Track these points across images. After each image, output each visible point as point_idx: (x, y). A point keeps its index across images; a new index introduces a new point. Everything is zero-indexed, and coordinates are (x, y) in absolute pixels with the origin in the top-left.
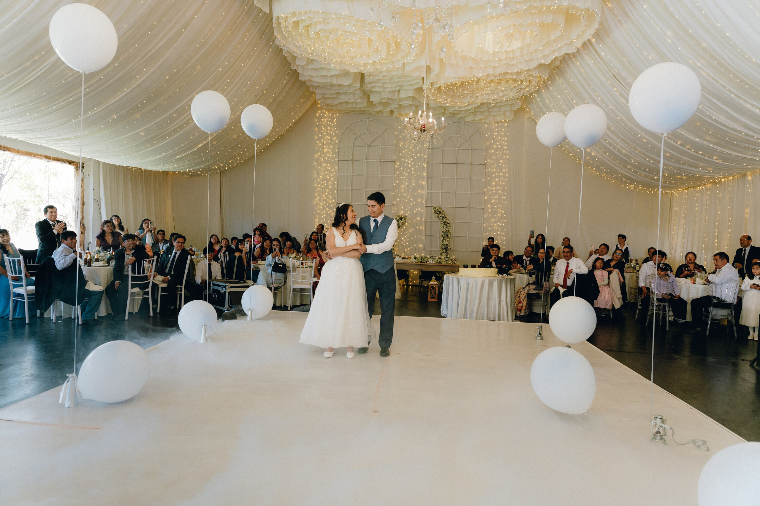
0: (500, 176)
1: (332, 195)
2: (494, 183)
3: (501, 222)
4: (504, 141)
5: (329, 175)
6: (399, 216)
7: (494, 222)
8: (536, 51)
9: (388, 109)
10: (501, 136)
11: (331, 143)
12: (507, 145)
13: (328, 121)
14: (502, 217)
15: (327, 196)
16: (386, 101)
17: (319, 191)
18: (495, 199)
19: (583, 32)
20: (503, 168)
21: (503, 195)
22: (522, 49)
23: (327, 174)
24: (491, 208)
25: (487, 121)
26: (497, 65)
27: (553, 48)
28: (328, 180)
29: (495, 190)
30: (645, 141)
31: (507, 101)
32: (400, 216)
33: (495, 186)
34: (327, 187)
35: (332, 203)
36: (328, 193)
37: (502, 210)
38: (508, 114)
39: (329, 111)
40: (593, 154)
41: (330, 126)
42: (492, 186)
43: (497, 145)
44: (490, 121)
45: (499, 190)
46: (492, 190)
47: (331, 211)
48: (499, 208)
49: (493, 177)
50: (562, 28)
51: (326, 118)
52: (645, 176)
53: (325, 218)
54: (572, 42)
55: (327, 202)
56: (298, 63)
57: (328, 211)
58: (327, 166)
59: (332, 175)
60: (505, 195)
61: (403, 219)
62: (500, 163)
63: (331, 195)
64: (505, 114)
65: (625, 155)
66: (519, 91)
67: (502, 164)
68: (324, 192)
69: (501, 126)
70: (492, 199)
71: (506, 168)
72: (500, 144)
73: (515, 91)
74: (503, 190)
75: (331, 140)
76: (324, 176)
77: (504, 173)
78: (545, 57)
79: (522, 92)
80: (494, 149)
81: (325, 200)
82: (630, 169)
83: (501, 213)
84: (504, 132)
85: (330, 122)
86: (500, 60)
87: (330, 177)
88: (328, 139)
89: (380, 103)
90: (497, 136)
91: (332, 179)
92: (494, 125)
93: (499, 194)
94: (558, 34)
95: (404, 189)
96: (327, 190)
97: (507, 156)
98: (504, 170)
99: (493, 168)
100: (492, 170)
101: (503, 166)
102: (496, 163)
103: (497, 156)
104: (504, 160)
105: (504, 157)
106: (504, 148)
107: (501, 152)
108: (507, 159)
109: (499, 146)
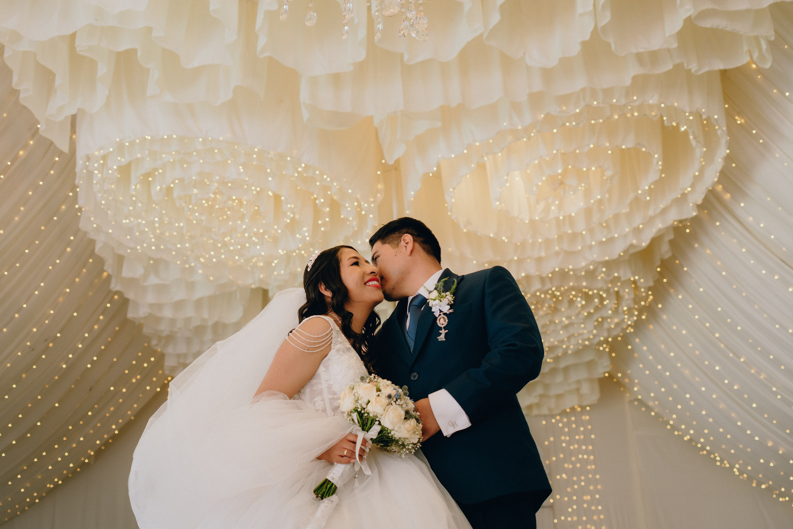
4: (586, 452)
8: (617, 217)
10: (578, 442)
12: (594, 462)
19: (702, 170)
20: (593, 513)
22: (588, 212)
25: (545, 411)
26: (543, 254)
27: (651, 213)
31: (577, 353)
38: (585, 389)
40: (781, 450)
43: (573, 463)
44: (550, 409)
50: (658, 163)
54: (684, 196)
56: (126, 273)
62: (585, 502)
64: (578, 390)
66: (600, 325)
67: (590, 503)
69: (575, 422)
71: (599, 513)
72: (579, 460)
73: (591, 324)
77: (598, 524)
78: (637, 231)
79: (606, 326)
80: (566, 471)
84: (583, 433)
86: (548, 242)
90: (569, 443)
92: (560, 421)
94: (653, 176)
97: (599, 487)
98: (595, 518)
99: (570, 515)
100: (569, 519)
101: (593, 508)
102: (576, 502)
103: (576, 487)
104: (592, 494)
105: (591, 488)
106: (589, 467)
107: (583, 478)
108: (598, 492)
109: (578, 465)
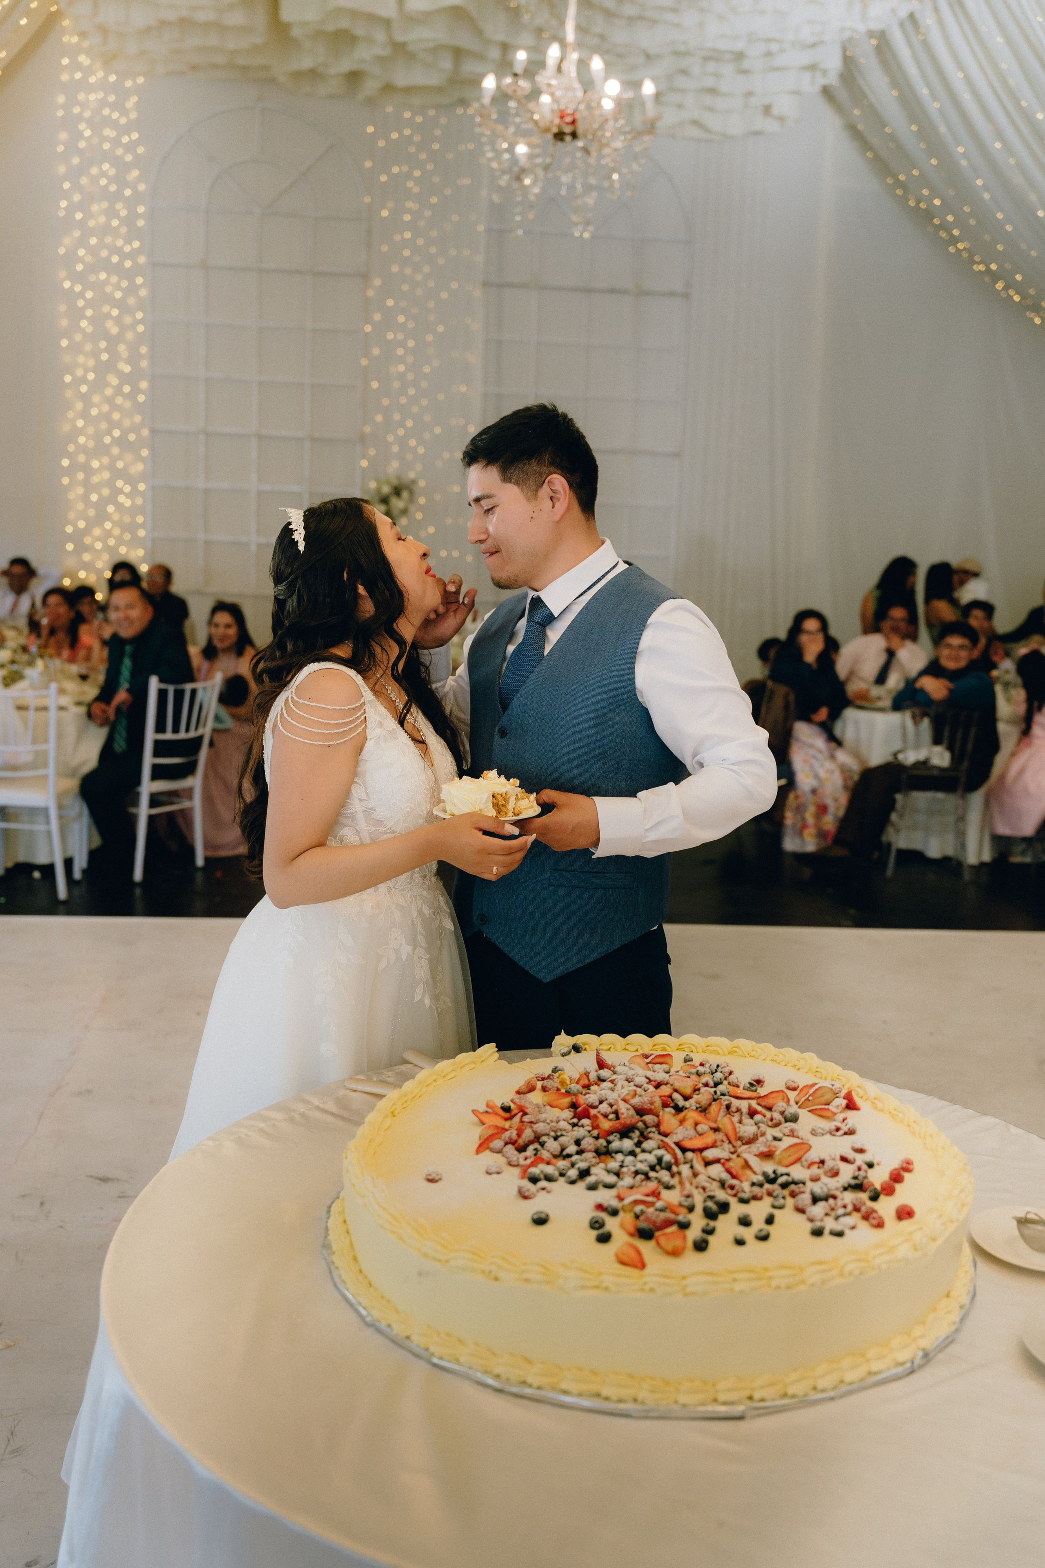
1: (132, 396)
5: (118, 320)
6: (388, 482)
9: (346, 65)
11: (118, 196)
13: (103, 103)
15: (110, 401)
16: (344, 23)
17: (84, 380)
23: (108, 316)
28: (113, 342)
32: (395, 482)
34: (110, 367)
35: (134, 429)
36: (118, 390)
39: (108, 60)
41: (115, 125)
47: (129, 457)
51: (91, 89)
53: (110, 484)
55: (113, 425)
57: (119, 457)
58: (106, 282)
59: (128, 320)
61: (405, 494)
63: (126, 396)
68: (98, 386)
75: (120, 180)
76: (98, 320)
81: (107, 417)
85: (114, 107)
87: (123, 328)
88: (103, 174)
89: (319, 35)
91: (129, 335)
95: (401, 376)
96: (114, 380)
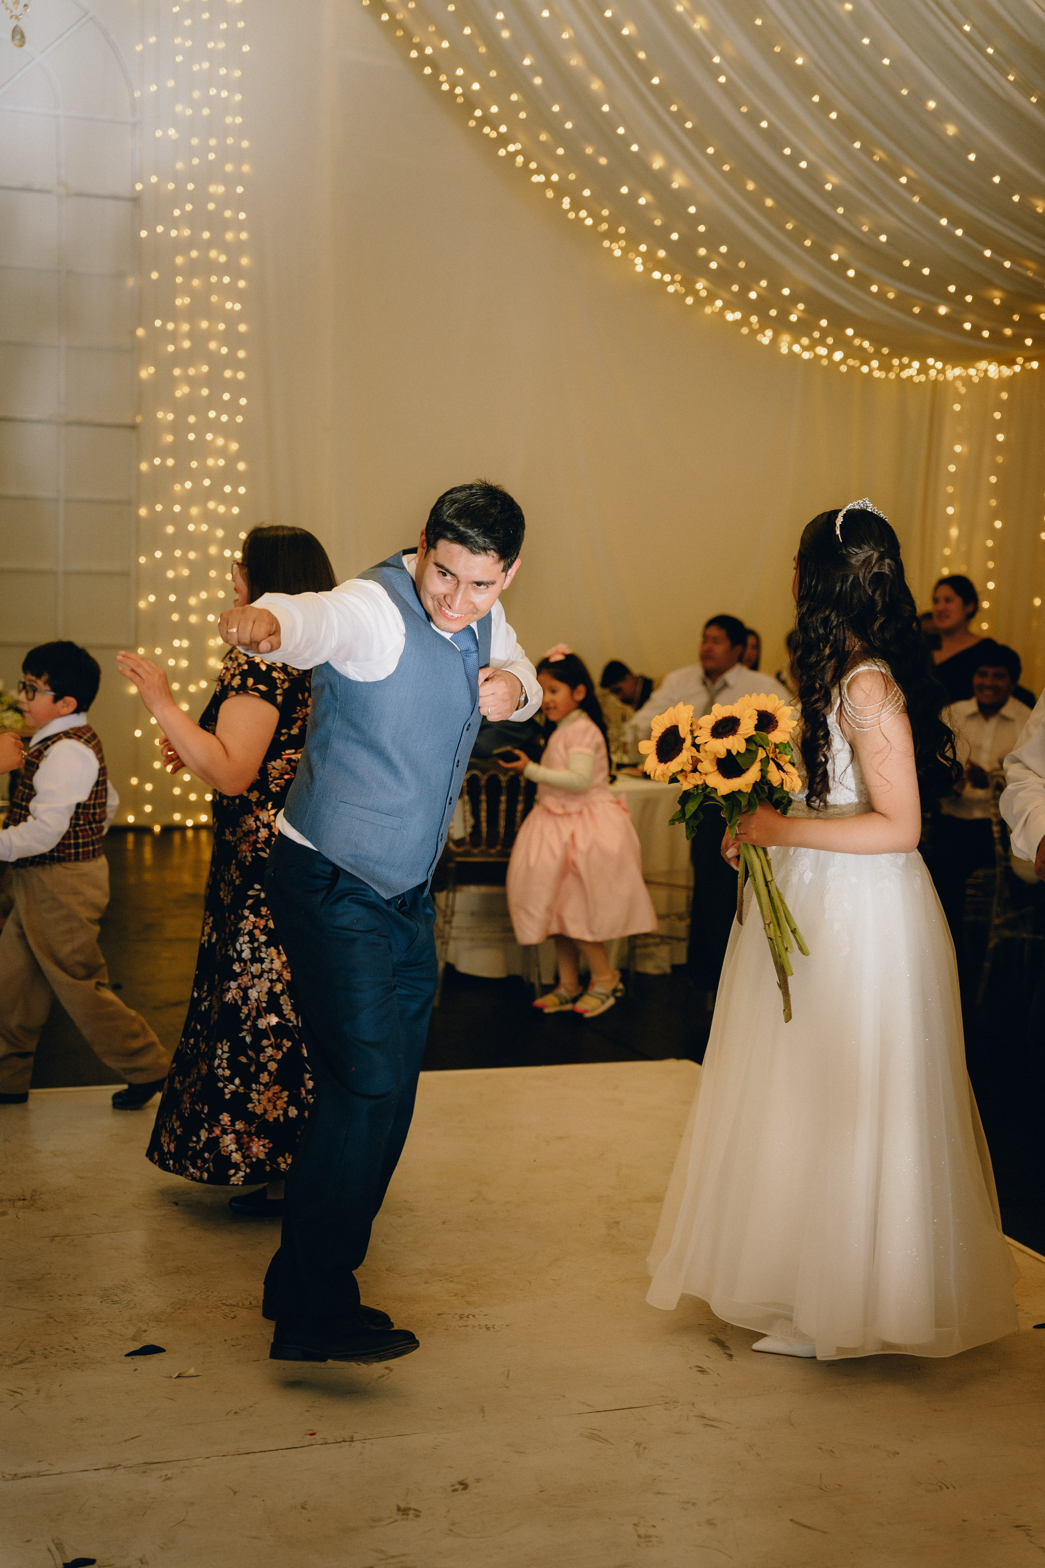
0: (211, 267)
2: (181, 301)
3: (223, 499)
4: (225, 84)
7: (189, 499)
10: (212, 56)
12: (242, 109)
14: (228, 475)
18: (193, 382)
20: (227, 225)
21: (231, 362)
24: (179, 428)
29: (190, 335)
30: (951, 130)
33: (191, 314)
37: (227, 438)
40: (678, 182)
42: (173, 314)
43: (195, 105)
45: (208, 335)
46: (173, 337)
48: (214, 426)
49: (176, 271)
52: (902, 303)
60: (237, 365)
62: (211, 198)
65: (834, 198)
67: (224, 202)
70: (174, 383)
71: (240, 226)
72: (209, 100)
74: (231, 338)
77: (233, 251)
82: (843, 265)
83: (222, 452)
84: (226, 36)
90: (192, 56)
93: (211, 359)
97: (246, 168)
98: (229, 236)
99: (175, 223)
100: (174, 233)
101: (228, 214)
102: (191, 197)
103: (196, 161)
104: (229, 181)
105: (229, 168)
106: (229, 120)
107: (213, 142)
108: (241, 179)
109: (206, 112)
